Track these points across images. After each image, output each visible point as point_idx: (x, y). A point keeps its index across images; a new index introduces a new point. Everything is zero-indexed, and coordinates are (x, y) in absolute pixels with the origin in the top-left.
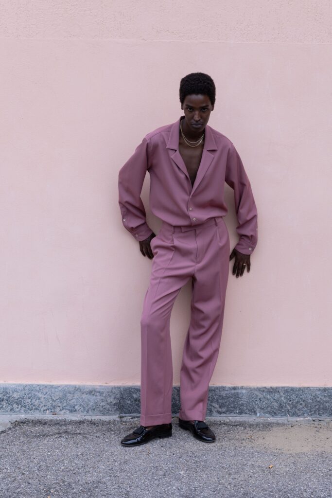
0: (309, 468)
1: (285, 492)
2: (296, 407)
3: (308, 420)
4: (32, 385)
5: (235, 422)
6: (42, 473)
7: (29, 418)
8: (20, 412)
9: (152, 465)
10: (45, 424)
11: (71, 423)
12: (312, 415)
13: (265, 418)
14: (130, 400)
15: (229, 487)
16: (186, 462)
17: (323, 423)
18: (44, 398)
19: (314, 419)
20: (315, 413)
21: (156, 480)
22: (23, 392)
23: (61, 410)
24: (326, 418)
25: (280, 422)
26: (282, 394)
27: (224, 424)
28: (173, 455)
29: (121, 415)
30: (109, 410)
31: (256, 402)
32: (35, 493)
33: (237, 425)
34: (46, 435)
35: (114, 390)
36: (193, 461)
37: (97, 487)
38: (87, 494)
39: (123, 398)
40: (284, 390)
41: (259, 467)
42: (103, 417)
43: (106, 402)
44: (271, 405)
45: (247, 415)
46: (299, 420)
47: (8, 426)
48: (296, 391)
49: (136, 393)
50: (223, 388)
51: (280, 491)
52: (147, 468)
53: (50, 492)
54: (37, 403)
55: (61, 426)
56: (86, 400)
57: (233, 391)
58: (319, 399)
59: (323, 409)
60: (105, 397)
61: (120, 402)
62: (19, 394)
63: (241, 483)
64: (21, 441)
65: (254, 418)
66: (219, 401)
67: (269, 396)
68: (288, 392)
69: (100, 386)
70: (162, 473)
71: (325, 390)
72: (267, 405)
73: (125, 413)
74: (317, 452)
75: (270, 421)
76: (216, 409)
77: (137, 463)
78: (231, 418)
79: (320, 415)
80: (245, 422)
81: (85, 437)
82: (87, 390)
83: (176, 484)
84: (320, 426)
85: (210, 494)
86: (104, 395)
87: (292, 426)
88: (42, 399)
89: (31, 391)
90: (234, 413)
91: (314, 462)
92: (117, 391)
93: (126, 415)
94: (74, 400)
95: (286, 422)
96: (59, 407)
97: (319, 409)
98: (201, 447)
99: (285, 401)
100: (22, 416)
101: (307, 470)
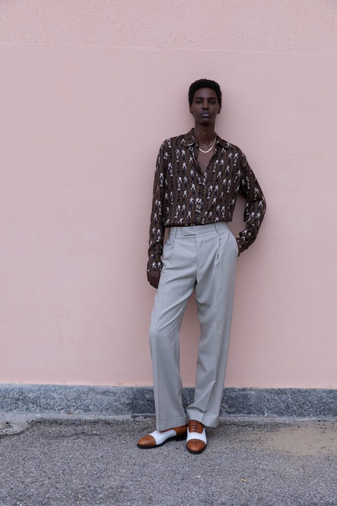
0: (317, 472)
1: (296, 497)
2: (302, 408)
3: (314, 420)
4: (48, 385)
5: (244, 422)
6: (67, 477)
7: (45, 417)
8: (36, 411)
9: (170, 468)
10: (61, 424)
11: (86, 422)
12: (317, 415)
13: (272, 418)
14: (142, 400)
15: (244, 492)
16: (201, 466)
17: (327, 424)
18: (59, 398)
19: (319, 419)
20: (320, 413)
21: (175, 484)
22: (39, 393)
23: (75, 410)
24: (330, 419)
25: (287, 422)
26: (289, 395)
27: (234, 424)
28: (189, 457)
29: (134, 414)
30: (122, 410)
31: (264, 403)
32: (64, 499)
33: (246, 426)
34: (64, 436)
35: (127, 391)
36: (208, 465)
37: (121, 492)
38: (113, 499)
39: (135, 398)
40: (292, 392)
41: (270, 471)
42: (117, 417)
43: (119, 403)
44: (278, 406)
45: (255, 415)
46: (305, 421)
47: (26, 426)
48: (303, 392)
49: (148, 394)
50: (233, 390)
51: (291, 496)
52: (165, 471)
53: (78, 497)
54: (52, 402)
55: (77, 426)
56: (100, 400)
57: (242, 393)
58: (324, 401)
59: (328, 409)
60: (119, 397)
61: (133, 402)
62: (34, 394)
63: (255, 487)
64: (41, 442)
65: (262, 418)
66: (229, 402)
67: (276, 398)
68: (295, 393)
69: (114, 387)
70: (180, 477)
71: (331, 391)
72: (274, 406)
73: (138, 413)
74: (324, 454)
75: (277, 422)
76: (225, 410)
77: (155, 466)
78: (239, 418)
79: (325, 415)
80: (253, 422)
81: (102, 438)
82: (101, 391)
83: (195, 489)
84: (325, 427)
85: (228, 500)
86: (118, 395)
87: (298, 427)
88: (57, 399)
89: (46, 391)
90: (243, 413)
91: (322, 465)
92: (130, 392)
93: (139, 414)
94: (88, 400)
95: (292, 422)
96: (74, 406)
97: (324, 410)
98: (214, 450)
99: (292, 402)
100: (38, 415)
101: (316, 474)
